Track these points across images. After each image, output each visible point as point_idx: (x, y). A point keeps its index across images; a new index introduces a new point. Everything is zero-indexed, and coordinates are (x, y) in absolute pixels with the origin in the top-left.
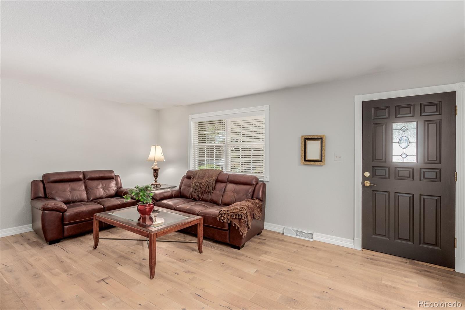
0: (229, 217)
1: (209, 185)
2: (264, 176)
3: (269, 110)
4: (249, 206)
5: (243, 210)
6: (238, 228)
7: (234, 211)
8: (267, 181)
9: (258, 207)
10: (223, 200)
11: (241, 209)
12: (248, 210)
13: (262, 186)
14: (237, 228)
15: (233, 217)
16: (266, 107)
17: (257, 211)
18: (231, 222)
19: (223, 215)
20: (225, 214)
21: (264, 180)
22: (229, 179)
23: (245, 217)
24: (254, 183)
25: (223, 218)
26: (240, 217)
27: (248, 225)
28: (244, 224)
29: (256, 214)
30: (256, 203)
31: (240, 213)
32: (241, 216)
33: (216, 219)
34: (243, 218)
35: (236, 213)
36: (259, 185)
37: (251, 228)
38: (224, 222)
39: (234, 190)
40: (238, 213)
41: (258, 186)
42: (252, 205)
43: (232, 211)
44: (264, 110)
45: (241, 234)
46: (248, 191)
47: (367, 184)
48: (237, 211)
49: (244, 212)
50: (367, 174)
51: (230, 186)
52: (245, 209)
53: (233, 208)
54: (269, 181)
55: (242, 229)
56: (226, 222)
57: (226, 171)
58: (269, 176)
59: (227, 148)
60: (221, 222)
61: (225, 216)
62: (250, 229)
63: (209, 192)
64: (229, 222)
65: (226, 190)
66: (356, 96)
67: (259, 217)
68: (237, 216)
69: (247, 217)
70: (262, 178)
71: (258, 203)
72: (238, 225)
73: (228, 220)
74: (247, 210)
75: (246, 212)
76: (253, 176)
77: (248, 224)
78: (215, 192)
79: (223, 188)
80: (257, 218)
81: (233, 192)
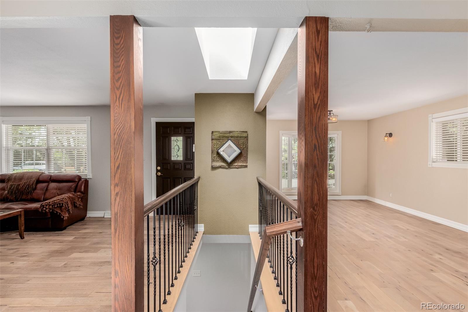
0: (51, 207)
1: (29, 186)
2: (87, 175)
3: (91, 121)
4: (69, 196)
5: (64, 199)
6: (60, 213)
7: (56, 202)
8: (90, 178)
9: (79, 198)
10: (45, 197)
11: (62, 199)
12: (69, 199)
13: (84, 182)
14: (58, 214)
15: (55, 206)
16: (88, 118)
17: (78, 200)
18: (53, 210)
19: (45, 206)
20: (46, 205)
21: (87, 178)
22: (52, 178)
23: (66, 205)
24: (77, 180)
25: (45, 209)
26: (61, 205)
27: (68, 211)
28: (65, 209)
29: (77, 202)
30: (78, 195)
31: (61, 202)
32: (63, 204)
33: (38, 211)
34: (64, 205)
35: (57, 203)
36: (82, 181)
37: (71, 212)
38: (46, 212)
39: (56, 187)
40: (59, 202)
41: (80, 182)
42: (72, 196)
43: (53, 202)
44: (86, 121)
45: (62, 217)
46: (71, 187)
47: (159, 174)
48: (58, 201)
49: (65, 201)
50: (159, 168)
51: (53, 185)
52: (66, 199)
53: (54, 200)
54: (91, 178)
55: (63, 214)
56: (48, 211)
57: (48, 173)
58: (91, 174)
59: (49, 152)
60: (43, 212)
61: (47, 207)
62: (71, 214)
63: (29, 192)
64: (51, 211)
65: (49, 189)
66: (152, 118)
67: (81, 205)
68: (59, 205)
69: (68, 205)
70: (85, 176)
71: (79, 195)
72: (59, 211)
73: (50, 209)
74: (67, 200)
75: (66, 201)
76: (76, 175)
77: (68, 209)
78: (35, 191)
79: (44, 188)
80: (78, 206)
81: (56, 189)
